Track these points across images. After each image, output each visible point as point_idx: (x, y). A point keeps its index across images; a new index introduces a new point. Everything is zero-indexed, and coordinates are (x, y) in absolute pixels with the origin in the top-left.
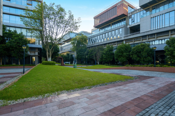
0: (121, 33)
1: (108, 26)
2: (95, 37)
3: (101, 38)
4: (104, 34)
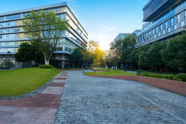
1: (165, 13)
2: (145, 34)
3: (153, 34)
4: (157, 28)
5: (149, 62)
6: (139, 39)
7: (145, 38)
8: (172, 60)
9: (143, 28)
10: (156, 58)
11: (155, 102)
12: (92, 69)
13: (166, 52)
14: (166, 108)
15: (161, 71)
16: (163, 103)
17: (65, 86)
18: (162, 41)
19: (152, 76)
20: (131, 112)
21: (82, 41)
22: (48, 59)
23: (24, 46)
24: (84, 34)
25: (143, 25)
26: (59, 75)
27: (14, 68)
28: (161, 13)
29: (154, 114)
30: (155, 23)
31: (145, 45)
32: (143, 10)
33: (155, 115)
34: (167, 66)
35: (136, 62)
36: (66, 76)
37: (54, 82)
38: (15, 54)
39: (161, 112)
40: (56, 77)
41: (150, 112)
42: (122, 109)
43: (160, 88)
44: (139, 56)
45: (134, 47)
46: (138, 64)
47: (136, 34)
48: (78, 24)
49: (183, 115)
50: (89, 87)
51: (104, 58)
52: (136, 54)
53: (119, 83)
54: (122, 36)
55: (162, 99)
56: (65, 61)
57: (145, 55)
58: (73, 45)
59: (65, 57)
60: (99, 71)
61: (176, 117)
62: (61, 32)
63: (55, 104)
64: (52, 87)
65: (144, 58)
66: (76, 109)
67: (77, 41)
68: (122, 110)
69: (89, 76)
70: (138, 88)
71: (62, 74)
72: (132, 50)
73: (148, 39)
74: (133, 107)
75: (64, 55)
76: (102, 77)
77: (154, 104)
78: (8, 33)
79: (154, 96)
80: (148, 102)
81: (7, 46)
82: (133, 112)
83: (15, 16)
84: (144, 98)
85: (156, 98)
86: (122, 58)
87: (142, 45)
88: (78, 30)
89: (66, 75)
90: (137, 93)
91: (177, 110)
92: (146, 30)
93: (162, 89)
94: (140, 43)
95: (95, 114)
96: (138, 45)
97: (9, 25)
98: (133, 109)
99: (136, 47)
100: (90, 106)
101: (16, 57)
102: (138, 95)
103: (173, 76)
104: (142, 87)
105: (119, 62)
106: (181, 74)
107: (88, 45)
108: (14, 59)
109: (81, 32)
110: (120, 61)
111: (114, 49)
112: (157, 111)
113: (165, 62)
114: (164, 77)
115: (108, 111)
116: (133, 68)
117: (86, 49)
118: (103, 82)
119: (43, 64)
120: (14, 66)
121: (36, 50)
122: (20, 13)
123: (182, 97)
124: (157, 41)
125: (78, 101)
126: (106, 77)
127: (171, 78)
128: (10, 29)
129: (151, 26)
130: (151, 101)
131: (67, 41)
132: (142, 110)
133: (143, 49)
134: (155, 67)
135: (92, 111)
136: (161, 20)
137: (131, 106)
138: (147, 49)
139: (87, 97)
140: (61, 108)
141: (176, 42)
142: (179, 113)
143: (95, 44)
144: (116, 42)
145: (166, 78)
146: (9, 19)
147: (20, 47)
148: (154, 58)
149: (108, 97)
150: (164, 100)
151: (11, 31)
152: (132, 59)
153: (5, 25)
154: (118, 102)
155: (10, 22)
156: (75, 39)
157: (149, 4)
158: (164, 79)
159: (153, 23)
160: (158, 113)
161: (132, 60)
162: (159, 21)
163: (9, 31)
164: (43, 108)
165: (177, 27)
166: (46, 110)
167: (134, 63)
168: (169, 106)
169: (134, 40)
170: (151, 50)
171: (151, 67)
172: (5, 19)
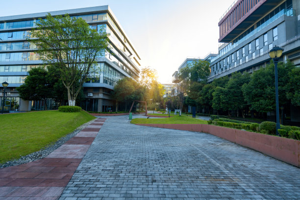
0: (276, 39)
1: (249, 32)
2: (222, 61)
3: (233, 61)
4: (238, 52)
5: (227, 103)
6: (214, 68)
7: (222, 67)
8: (258, 101)
9: (219, 52)
10: (236, 96)
11: (227, 170)
12: (145, 114)
13: (250, 88)
14: (242, 180)
15: (244, 117)
16: (239, 170)
17: (93, 143)
18: (245, 72)
19: (228, 125)
20: (187, 189)
21: (131, 68)
22: (73, 96)
23: (35, 74)
24: (134, 58)
25: (219, 48)
26: (89, 124)
27: (18, 111)
28: (243, 31)
29: (223, 190)
30: (236, 45)
31: (222, 78)
32: (219, 26)
33: (225, 193)
34: (251, 109)
35: (209, 103)
36: (102, 125)
37: (77, 135)
38: (19, 86)
39: (234, 187)
40: (84, 127)
41: (217, 188)
42: (174, 184)
43: (239, 145)
44: (214, 94)
45: (207, 80)
46: (212, 106)
47: (210, 60)
48: (125, 42)
49: (265, 191)
50: (132, 145)
51: (165, 96)
52: (210, 91)
53: (181, 137)
54: (191, 62)
55: (239, 163)
56: (103, 99)
57: (222, 92)
58: (117, 75)
59: (104, 94)
60: (155, 117)
61: (255, 195)
62: (96, 52)
63: (64, 178)
64: (70, 146)
65: (221, 97)
66: (98, 186)
67: (123, 69)
68: (173, 186)
69: (137, 125)
70: (207, 145)
71: (96, 121)
72: (204, 84)
73: (226, 68)
74: (193, 179)
75: (101, 91)
76: (157, 126)
77: (226, 172)
78: (10, 51)
79: (229, 159)
80: (217, 168)
81: (6, 72)
82: (192, 190)
83: (24, 23)
84: (214, 161)
85: (230, 162)
86: (190, 96)
87: (218, 77)
88: (125, 51)
89: (103, 123)
90: (203, 153)
91: (258, 183)
92: (224, 55)
93: (242, 146)
94: (215, 74)
95: (128, 196)
96: (212, 77)
97: (12, 37)
98: (192, 184)
99: (210, 81)
100: (124, 178)
101: (21, 92)
102: (204, 157)
103: (256, 126)
104: (213, 143)
105: (186, 103)
106: (267, 122)
107: (140, 75)
108: (18, 95)
109: (130, 54)
110: (188, 101)
111: (179, 82)
112: (228, 185)
113: (248, 104)
114: (244, 127)
115: (151, 189)
116: (205, 113)
117: (138, 81)
118: (156, 136)
119: (65, 105)
120: (18, 107)
121: (57, 81)
122: (32, 19)
123: (267, 159)
124: (238, 72)
125: (106, 170)
126: (164, 126)
127: (254, 129)
128: (14, 44)
129: (229, 50)
130: (222, 167)
131: (107, 68)
132: (205, 184)
133: (219, 83)
134: (236, 111)
135: (124, 191)
136: (243, 41)
137: (191, 177)
138: (224, 84)
139: (124, 162)
140: (72, 185)
141: (263, 75)
142: (261, 187)
143: (150, 73)
144: (182, 72)
145: (248, 128)
146: (13, 27)
147: (29, 74)
148: (234, 96)
149: (158, 162)
150: (242, 165)
151: (15, 47)
152: (204, 98)
153: (5, 37)
154: (172, 170)
155: (14, 33)
156: (119, 65)
157: (226, 17)
158: (243, 131)
159: (233, 44)
160: (229, 188)
161: (203, 100)
162: (240, 41)
163: (11, 47)
164: (37, 188)
165: (264, 52)
166: (42, 190)
167: (207, 104)
168: (247, 176)
169: (207, 69)
170: (229, 85)
171: (230, 111)
172: (5, 27)
